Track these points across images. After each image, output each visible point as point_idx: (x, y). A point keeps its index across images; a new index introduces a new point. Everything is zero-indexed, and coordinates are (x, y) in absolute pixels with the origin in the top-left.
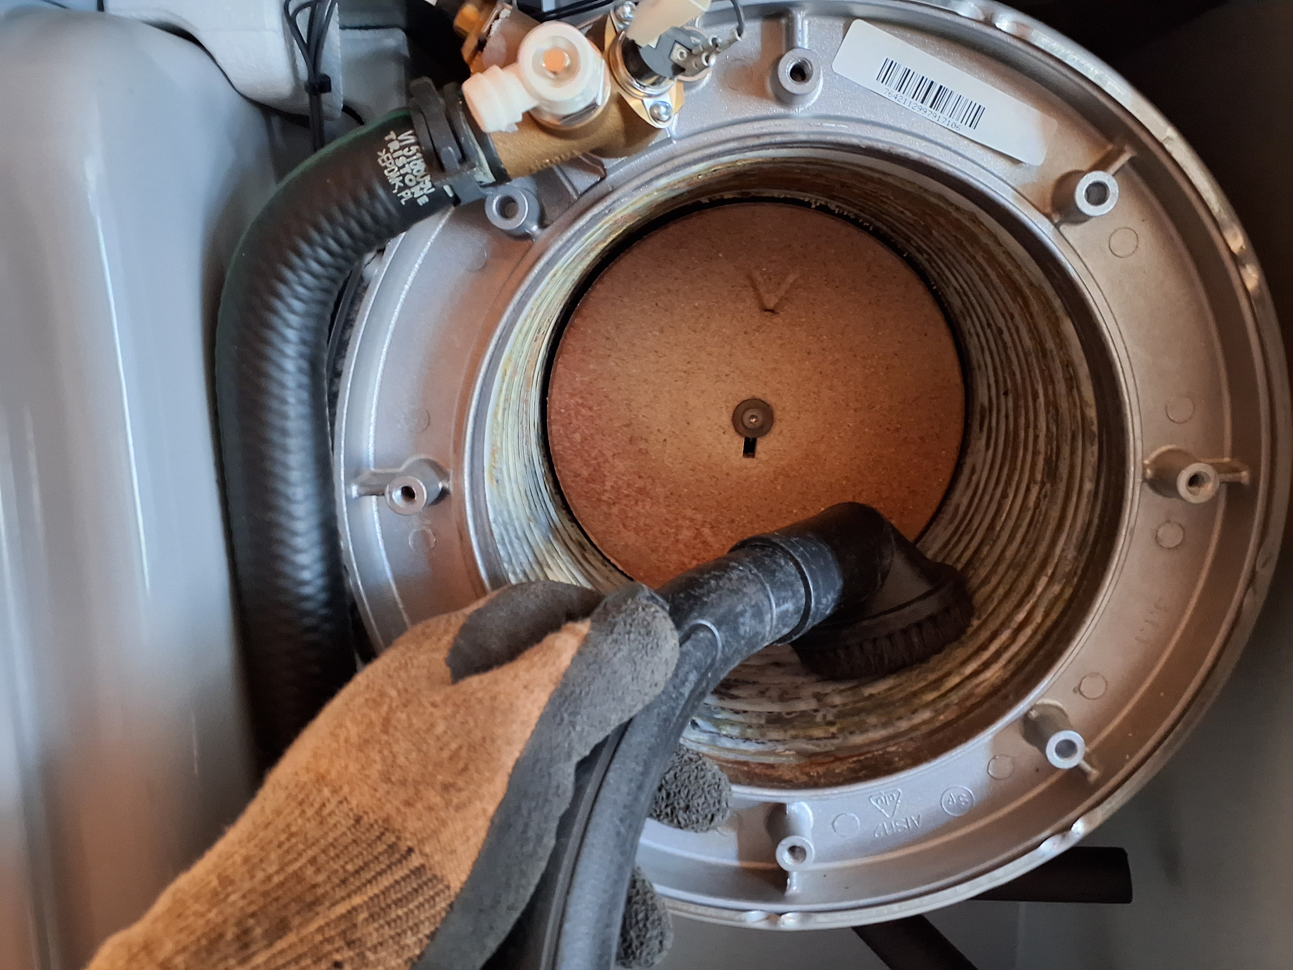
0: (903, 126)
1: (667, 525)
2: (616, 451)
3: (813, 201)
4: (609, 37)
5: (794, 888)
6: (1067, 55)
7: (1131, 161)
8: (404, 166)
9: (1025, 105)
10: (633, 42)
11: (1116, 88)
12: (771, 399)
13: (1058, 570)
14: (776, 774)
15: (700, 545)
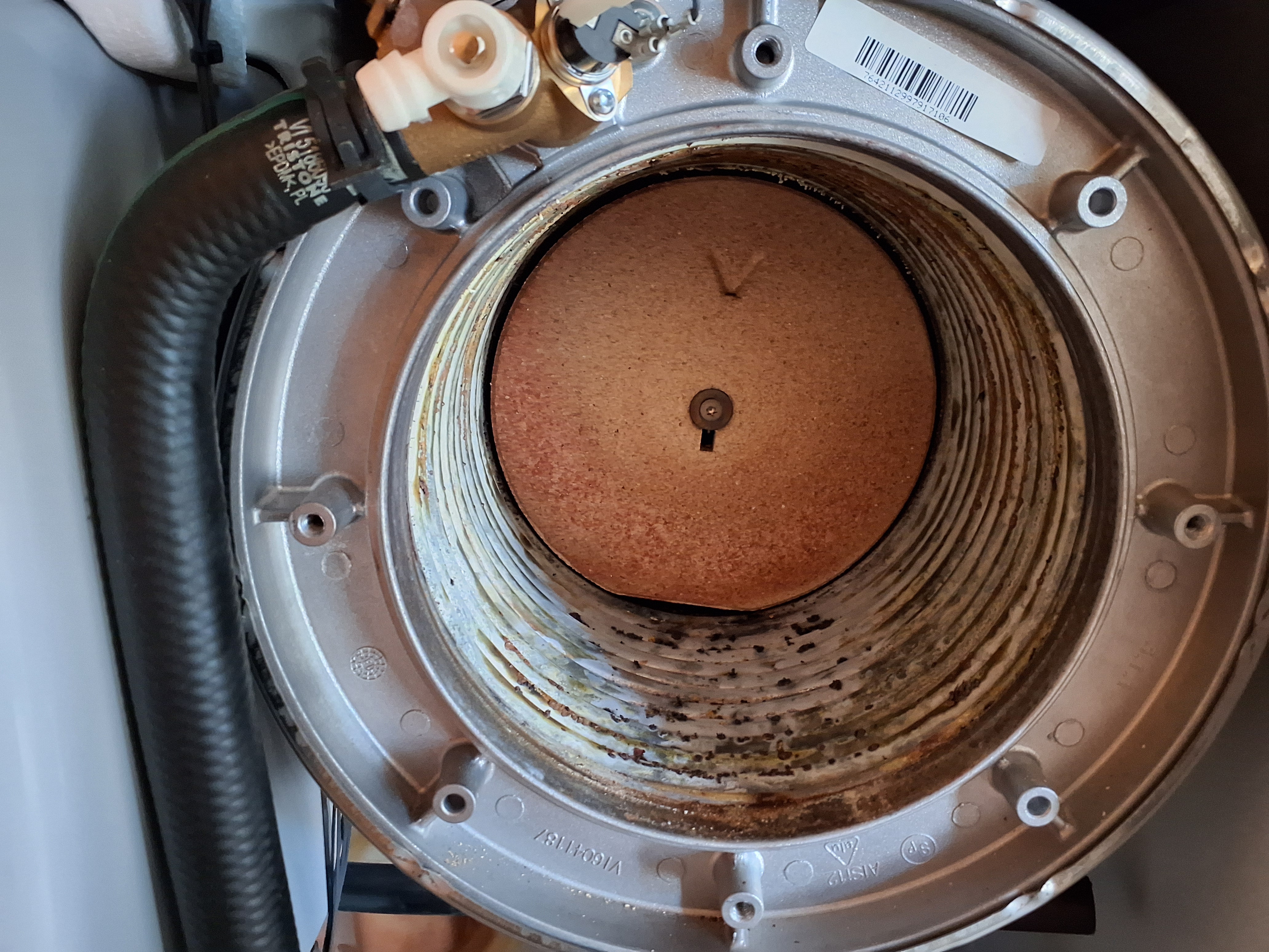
0: (884, 116)
1: (618, 520)
2: (564, 442)
3: (780, 176)
4: (541, 12)
5: (742, 942)
6: (1077, 40)
7: (1142, 164)
8: (296, 162)
9: (1023, 94)
10: (567, 21)
11: (1130, 80)
12: (730, 390)
13: (1036, 603)
14: (724, 819)
15: (653, 542)
